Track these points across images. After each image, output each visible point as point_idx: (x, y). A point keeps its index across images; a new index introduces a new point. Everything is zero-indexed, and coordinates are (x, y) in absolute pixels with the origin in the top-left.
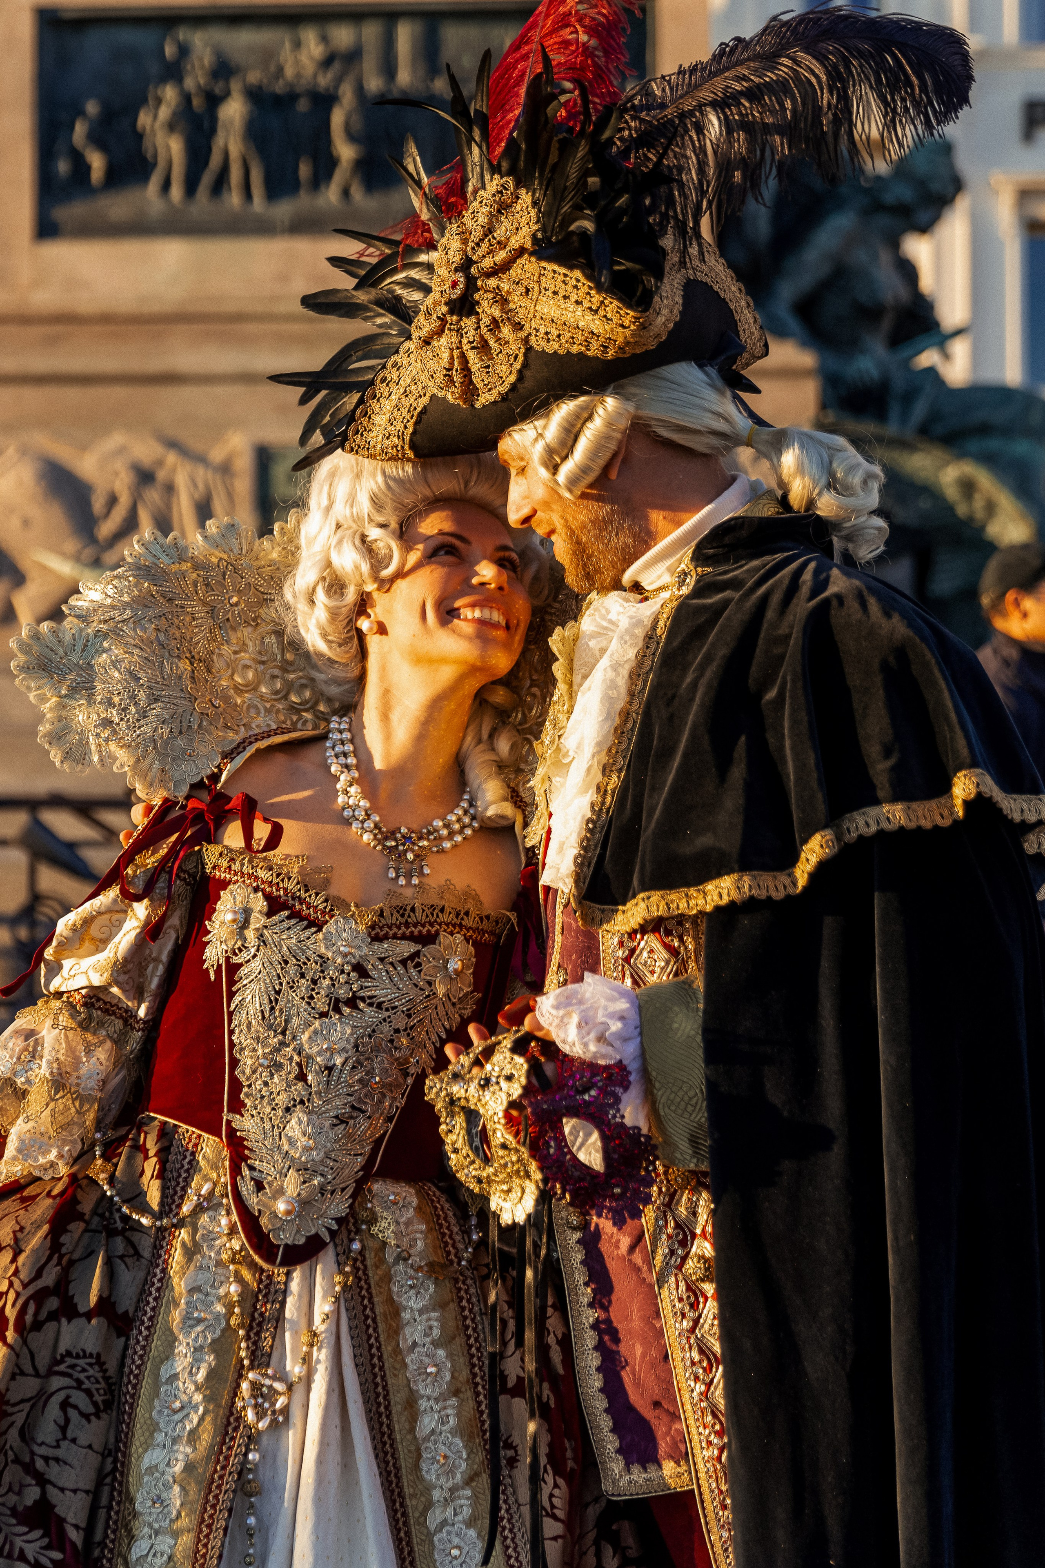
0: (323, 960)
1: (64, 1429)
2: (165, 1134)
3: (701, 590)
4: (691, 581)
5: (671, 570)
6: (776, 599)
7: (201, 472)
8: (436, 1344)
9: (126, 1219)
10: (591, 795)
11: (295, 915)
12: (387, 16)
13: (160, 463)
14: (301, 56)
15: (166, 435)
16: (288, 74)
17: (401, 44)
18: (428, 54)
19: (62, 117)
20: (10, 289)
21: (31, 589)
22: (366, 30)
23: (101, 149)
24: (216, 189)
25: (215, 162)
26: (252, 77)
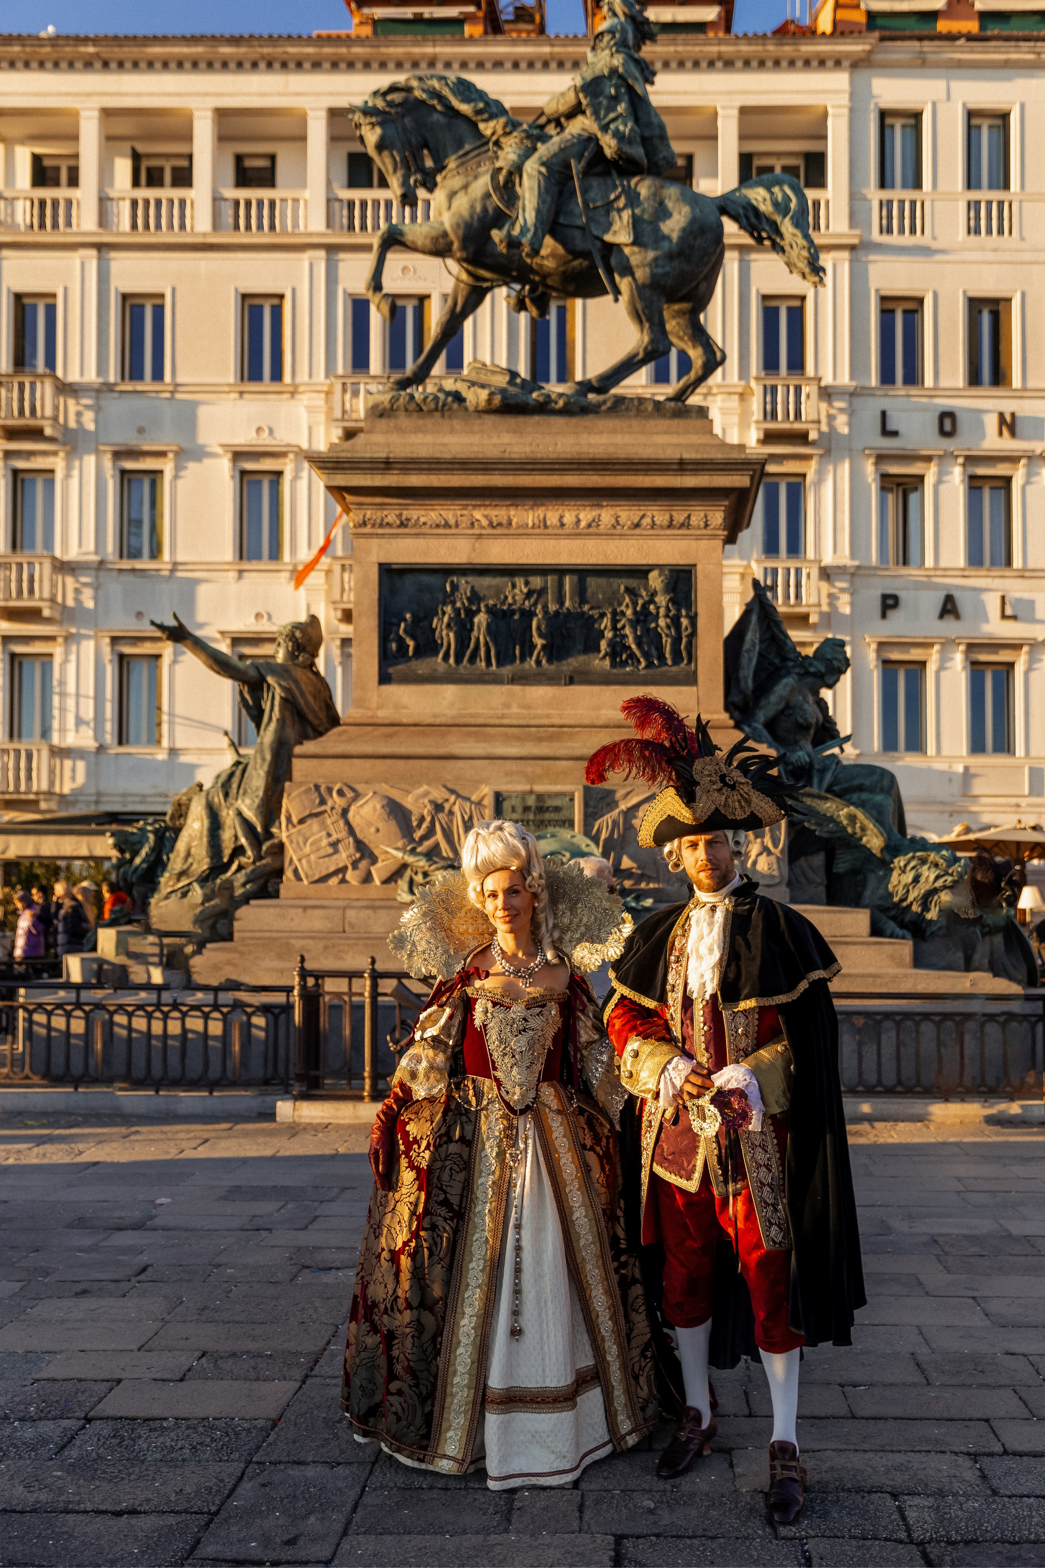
0: (513, 1019)
1: (451, 1176)
2: (474, 1081)
7: (467, 806)
9: (466, 1109)
11: (502, 1006)
12: (560, 571)
13: (447, 800)
14: (517, 591)
15: (449, 785)
16: (510, 600)
17: (567, 587)
18: (581, 593)
19: (394, 620)
20: (368, 708)
21: (379, 864)
22: (549, 578)
23: (413, 637)
24: (473, 659)
25: (472, 645)
26: (491, 602)
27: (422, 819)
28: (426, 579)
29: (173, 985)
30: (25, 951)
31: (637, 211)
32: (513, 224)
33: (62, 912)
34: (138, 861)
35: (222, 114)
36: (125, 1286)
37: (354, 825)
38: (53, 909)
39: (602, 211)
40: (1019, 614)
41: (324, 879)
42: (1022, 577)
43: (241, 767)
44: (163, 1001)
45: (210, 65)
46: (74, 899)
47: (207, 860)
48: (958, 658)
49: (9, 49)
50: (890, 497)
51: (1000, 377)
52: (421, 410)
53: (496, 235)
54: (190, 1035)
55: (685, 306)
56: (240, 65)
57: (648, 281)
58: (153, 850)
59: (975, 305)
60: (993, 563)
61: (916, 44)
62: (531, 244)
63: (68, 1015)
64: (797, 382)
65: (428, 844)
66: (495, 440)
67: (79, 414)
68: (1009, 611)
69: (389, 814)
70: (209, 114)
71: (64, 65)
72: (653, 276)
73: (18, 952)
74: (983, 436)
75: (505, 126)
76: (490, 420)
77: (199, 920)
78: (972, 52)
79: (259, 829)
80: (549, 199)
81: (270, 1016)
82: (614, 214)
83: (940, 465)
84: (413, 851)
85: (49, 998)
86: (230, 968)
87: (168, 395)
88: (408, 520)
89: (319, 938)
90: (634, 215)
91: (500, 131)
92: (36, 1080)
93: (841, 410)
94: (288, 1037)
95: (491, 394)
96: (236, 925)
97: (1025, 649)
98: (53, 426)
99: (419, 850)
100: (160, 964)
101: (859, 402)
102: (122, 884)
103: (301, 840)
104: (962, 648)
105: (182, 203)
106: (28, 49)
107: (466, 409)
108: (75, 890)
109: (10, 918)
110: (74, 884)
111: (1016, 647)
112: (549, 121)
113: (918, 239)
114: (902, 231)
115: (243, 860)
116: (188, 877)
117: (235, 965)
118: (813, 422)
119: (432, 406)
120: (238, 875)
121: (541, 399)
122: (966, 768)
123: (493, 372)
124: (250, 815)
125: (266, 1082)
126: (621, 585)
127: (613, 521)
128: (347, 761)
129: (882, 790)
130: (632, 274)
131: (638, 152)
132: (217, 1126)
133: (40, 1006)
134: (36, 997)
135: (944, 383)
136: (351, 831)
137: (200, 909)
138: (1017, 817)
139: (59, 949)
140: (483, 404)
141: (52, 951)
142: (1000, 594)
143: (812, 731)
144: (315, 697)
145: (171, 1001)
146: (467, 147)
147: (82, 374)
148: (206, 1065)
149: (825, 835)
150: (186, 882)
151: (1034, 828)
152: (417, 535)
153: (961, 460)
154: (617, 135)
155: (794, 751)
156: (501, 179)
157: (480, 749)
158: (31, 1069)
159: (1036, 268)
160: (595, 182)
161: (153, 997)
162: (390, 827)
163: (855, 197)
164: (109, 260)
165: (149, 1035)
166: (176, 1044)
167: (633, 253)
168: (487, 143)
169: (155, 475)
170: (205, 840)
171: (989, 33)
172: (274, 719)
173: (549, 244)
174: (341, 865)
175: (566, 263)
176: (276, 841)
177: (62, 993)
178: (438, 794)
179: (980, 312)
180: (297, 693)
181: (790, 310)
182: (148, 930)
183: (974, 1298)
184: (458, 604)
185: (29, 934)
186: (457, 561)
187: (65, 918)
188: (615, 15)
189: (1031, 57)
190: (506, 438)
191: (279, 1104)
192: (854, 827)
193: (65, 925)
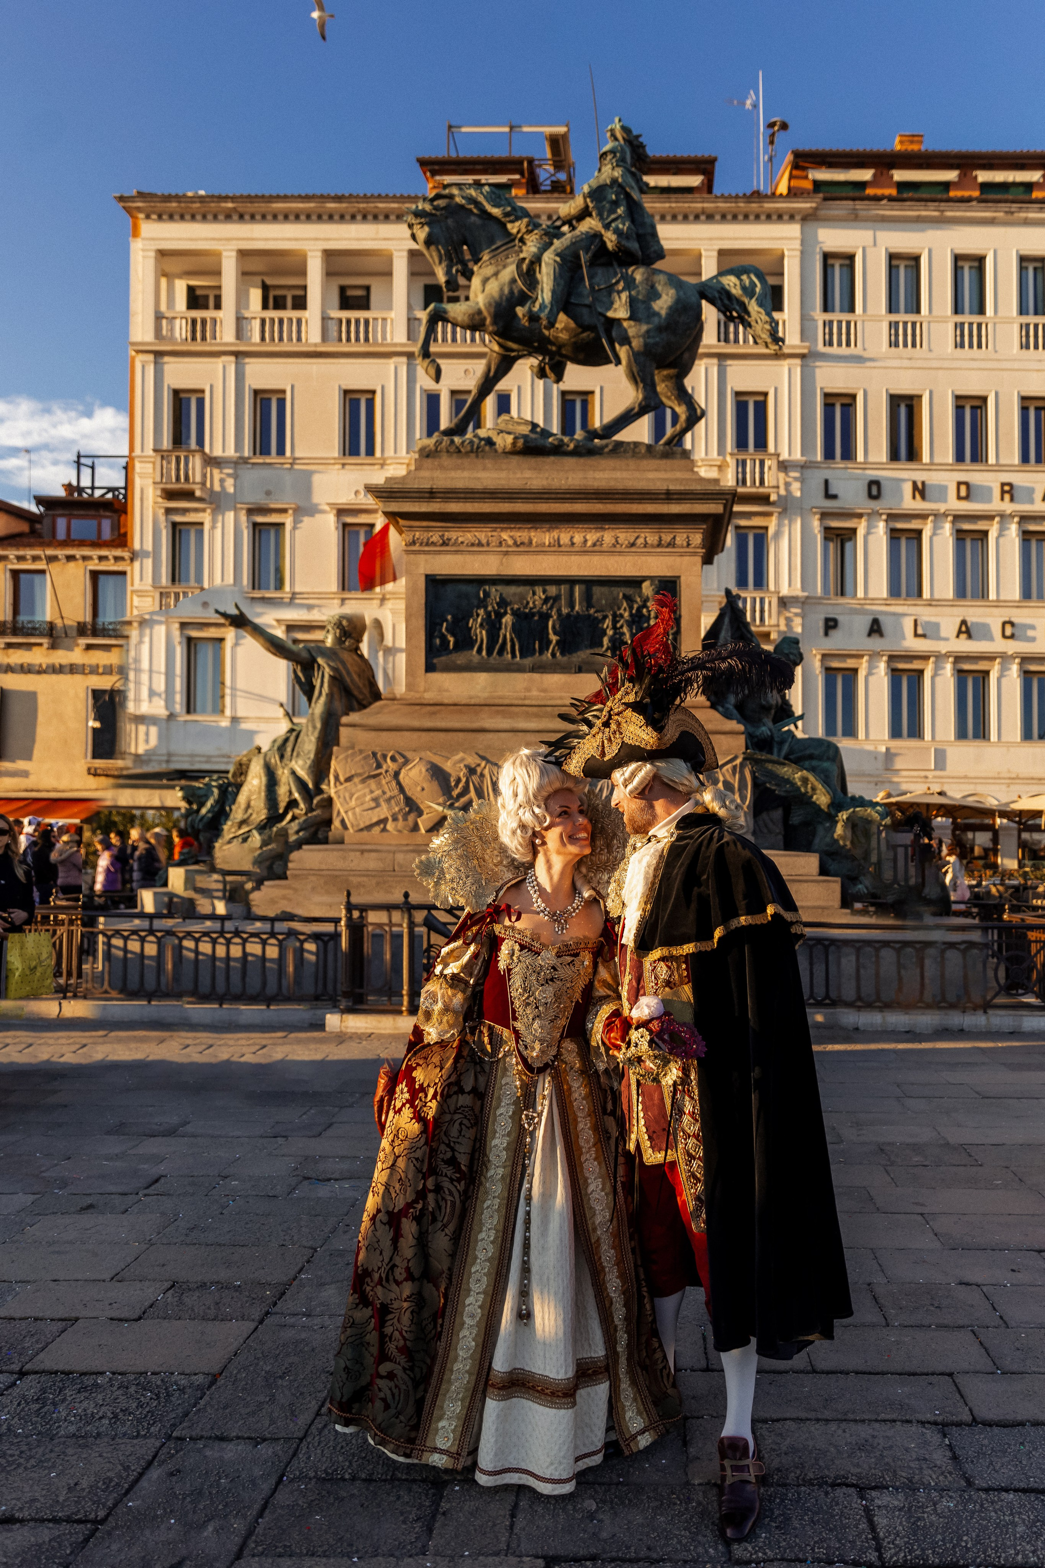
0: (541, 966)
1: (460, 1132)
2: (490, 1028)
3: (679, 839)
4: (675, 836)
5: (668, 831)
6: (705, 842)
8: (583, 1099)
9: (480, 1057)
10: (640, 912)
11: (530, 950)
12: (571, 581)
13: (479, 765)
14: (536, 597)
15: (481, 753)
16: (531, 605)
17: (577, 594)
18: (588, 599)
19: (438, 621)
20: (417, 692)
21: (425, 817)
22: (563, 587)
23: (453, 635)
24: (501, 652)
25: (500, 641)
26: (516, 606)
27: (458, 781)
28: (464, 588)
29: (234, 916)
30: (104, 886)
31: (633, 293)
32: (534, 302)
33: (137, 853)
34: (204, 811)
35: (329, 255)
36: (132, 1198)
37: (404, 784)
38: (129, 851)
39: (605, 293)
40: (928, 633)
41: (369, 828)
42: (930, 605)
43: (294, 734)
44: (226, 929)
45: (320, 217)
46: (148, 842)
47: (265, 811)
48: (882, 667)
49: (168, 205)
50: (831, 545)
51: (913, 455)
52: (460, 451)
53: (520, 311)
54: (250, 958)
55: (672, 371)
56: (342, 217)
57: (642, 349)
58: (217, 802)
59: (895, 400)
60: (908, 595)
61: (851, 203)
62: (548, 318)
63: (143, 940)
64: (762, 457)
65: (463, 800)
66: (519, 475)
67: (222, 481)
68: (920, 631)
69: (432, 776)
70: (319, 254)
71: (210, 217)
72: (646, 345)
73: (98, 887)
74: (901, 498)
75: (527, 226)
76: (515, 460)
77: (257, 862)
78: (892, 210)
79: (311, 786)
80: (562, 282)
81: (320, 943)
82: (615, 295)
83: (868, 521)
84: (451, 806)
85: (125, 925)
86: (285, 902)
87: (288, 466)
88: (449, 540)
89: (373, 876)
90: (630, 296)
91: (524, 230)
92: (114, 994)
93: (796, 479)
94: (336, 961)
95: (516, 438)
96: (290, 865)
97: (932, 659)
98: (202, 489)
99: (457, 805)
100: (223, 898)
101: (808, 473)
102: (189, 830)
103: (347, 795)
104: (885, 658)
105: (299, 321)
106: (183, 205)
107: (496, 451)
108: (148, 835)
109: (91, 857)
110: (148, 830)
111: (925, 658)
112: (564, 224)
113: (852, 350)
114: (840, 344)
115: (297, 811)
116: (248, 825)
117: (290, 900)
118: (773, 487)
119: (469, 448)
120: (293, 824)
121: (556, 443)
122: (888, 749)
123: (518, 423)
124: (302, 774)
125: (317, 998)
126: (620, 593)
127: (613, 541)
128: (398, 733)
129: (828, 759)
130: (629, 343)
131: (634, 246)
132: (273, 1035)
133: (117, 932)
134: (114, 924)
135: (871, 459)
136: (402, 789)
137: (259, 852)
138: (926, 786)
139: (135, 885)
140: (509, 447)
141: (128, 886)
142: (913, 618)
143: (773, 712)
144: (359, 676)
145: (233, 929)
146: (499, 243)
147: (224, 451)
148: (264, 984)
149: (783, 794)
150: (247, 829)
151: (940, 794)
152: (456, 552)
153: (884, 517)
154: (617, 231)
155: (758, 727)
156: (525, 267)
157: (505, 724)
158: (110, 985)
159: (940, 372)
160: (600, 271)
161: (217, 926)
162: (433, 787)
163: (805, 319)
164: (245, 364)
165: (213, 957)
166: (238, 965)
167: (630, 327)
168: (514, 240)
169: (280, 526)
170: (263, 794)
171: (905, 195)
172: (324, 693)
173: (563, 320)
174: (382, 817)
175: (576, 335)
176: (325, 796)
177: (137, 922)
178: (472, 760)
179: (899, 406)
180: (344, 673)
181: (756, 403)
182: (213, 869)
183: (922, 1214)
184: (490, 608)
185: (108, 871)
186: (488, 573)
187: (140, 858)
188: (616, 139)
189: (936, 214)
190: (528, 474)
191: (328, 1016)
192: (806, 787)
193: (140, 864)
